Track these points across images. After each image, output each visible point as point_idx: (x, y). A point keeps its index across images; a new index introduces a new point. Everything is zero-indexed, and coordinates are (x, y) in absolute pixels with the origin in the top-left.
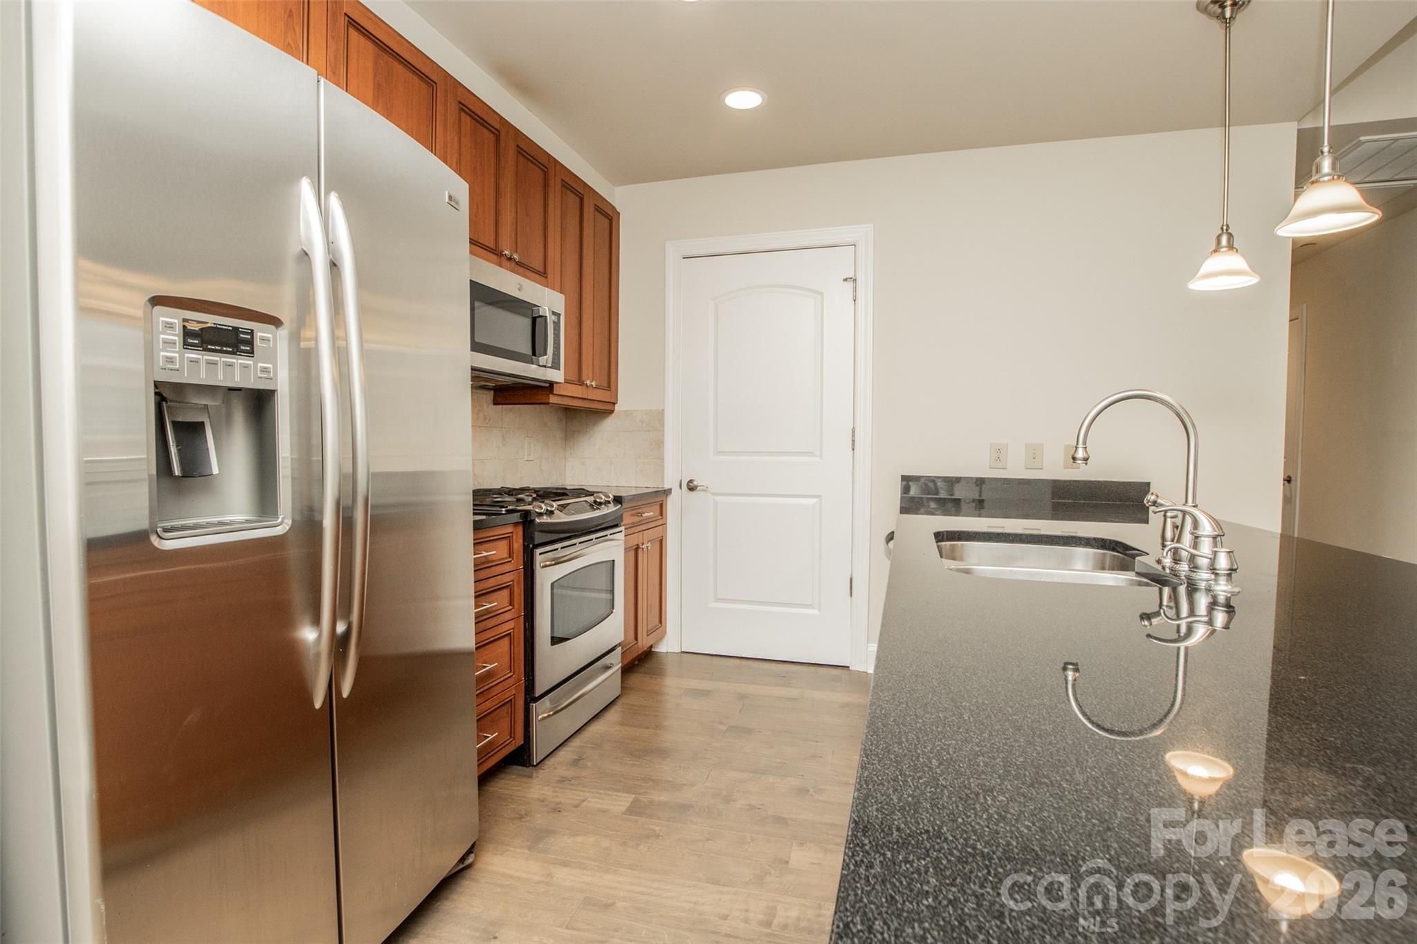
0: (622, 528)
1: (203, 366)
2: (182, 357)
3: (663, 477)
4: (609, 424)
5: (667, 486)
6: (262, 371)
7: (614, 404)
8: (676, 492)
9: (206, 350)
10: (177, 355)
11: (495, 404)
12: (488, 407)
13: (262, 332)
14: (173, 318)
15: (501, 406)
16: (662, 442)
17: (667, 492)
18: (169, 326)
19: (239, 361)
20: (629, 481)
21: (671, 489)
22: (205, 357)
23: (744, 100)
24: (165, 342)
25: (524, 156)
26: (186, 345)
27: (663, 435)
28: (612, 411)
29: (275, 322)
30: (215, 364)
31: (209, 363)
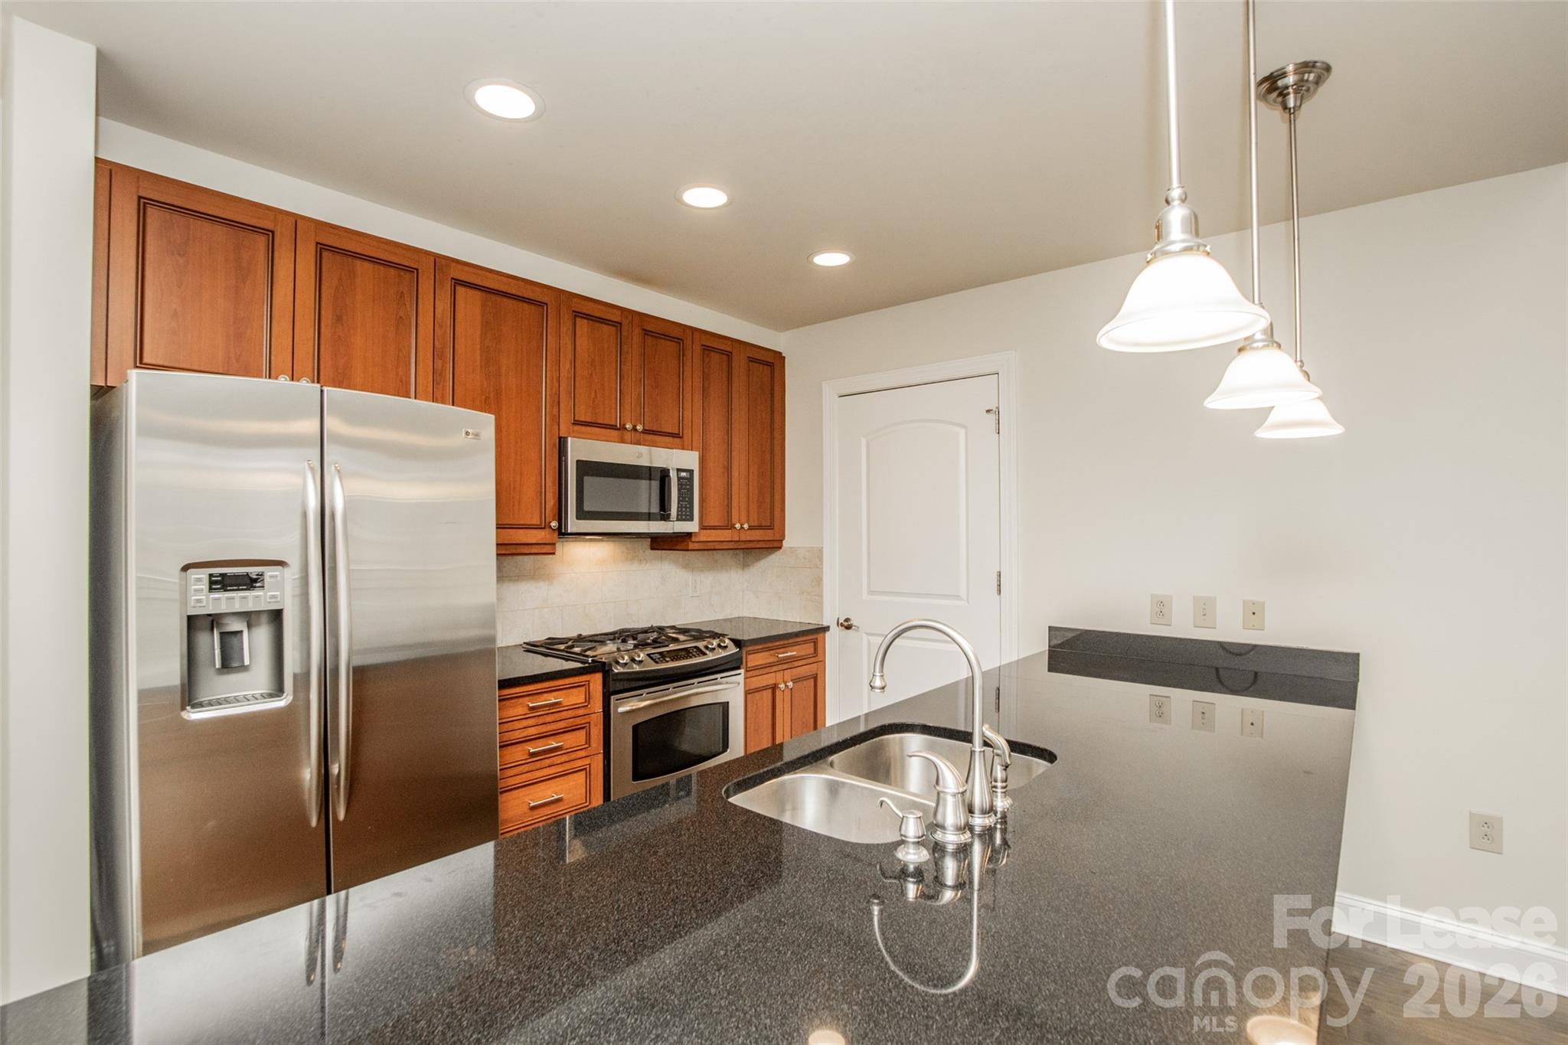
0: (742, 671)
1: (223, 602)
2: (207, 598)
3: (822, 615)
4: (775, 558)
5: (825, 624)
6: (270, 598)
7: (782, 541)
8: (834, 629)
9: (225, 591)
10: (203, 597)
11: (652, 549)
12: (644, 552)
13: (269, 572)
14: (203, 574)
15: (660, 551)
16: (822, 580)
17: (825, 629)
18: (199, 580)
19: (250, 594)
20: (793, 615)
21: (829, 627)
22: (226, 595)
23: (831, 259)
24: (195, 590)
25: (652, 336)
26: (211, 589)
27: (822, 573)
28: (780, 548)
29: (281, 563)
30: (233, 598)
31: (228, 598)
